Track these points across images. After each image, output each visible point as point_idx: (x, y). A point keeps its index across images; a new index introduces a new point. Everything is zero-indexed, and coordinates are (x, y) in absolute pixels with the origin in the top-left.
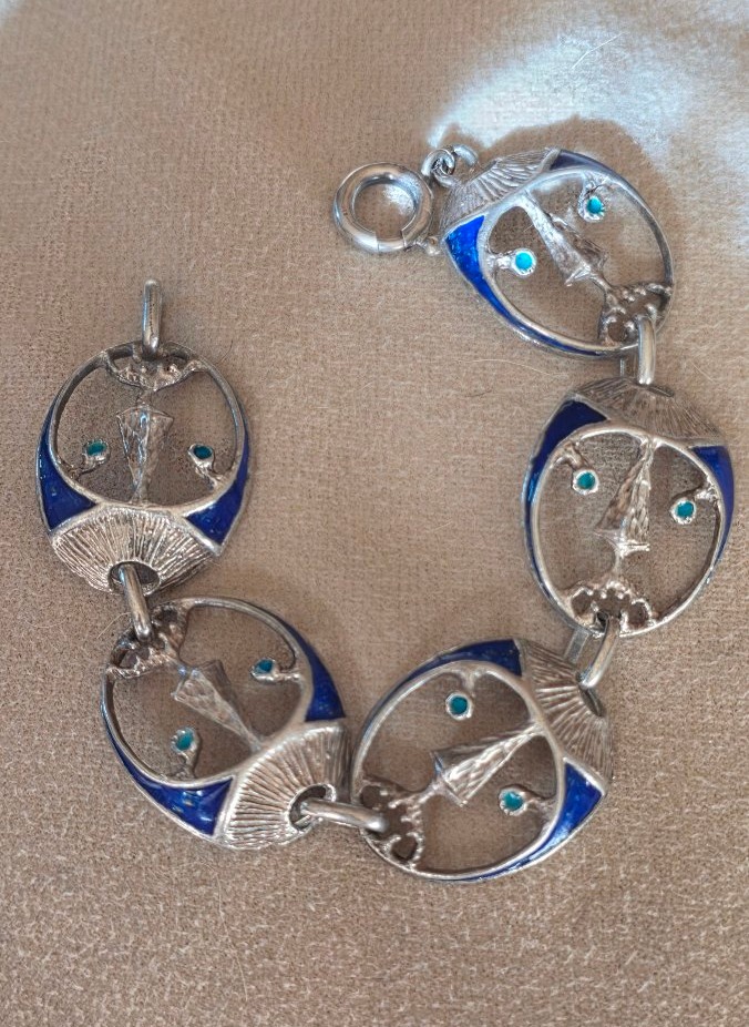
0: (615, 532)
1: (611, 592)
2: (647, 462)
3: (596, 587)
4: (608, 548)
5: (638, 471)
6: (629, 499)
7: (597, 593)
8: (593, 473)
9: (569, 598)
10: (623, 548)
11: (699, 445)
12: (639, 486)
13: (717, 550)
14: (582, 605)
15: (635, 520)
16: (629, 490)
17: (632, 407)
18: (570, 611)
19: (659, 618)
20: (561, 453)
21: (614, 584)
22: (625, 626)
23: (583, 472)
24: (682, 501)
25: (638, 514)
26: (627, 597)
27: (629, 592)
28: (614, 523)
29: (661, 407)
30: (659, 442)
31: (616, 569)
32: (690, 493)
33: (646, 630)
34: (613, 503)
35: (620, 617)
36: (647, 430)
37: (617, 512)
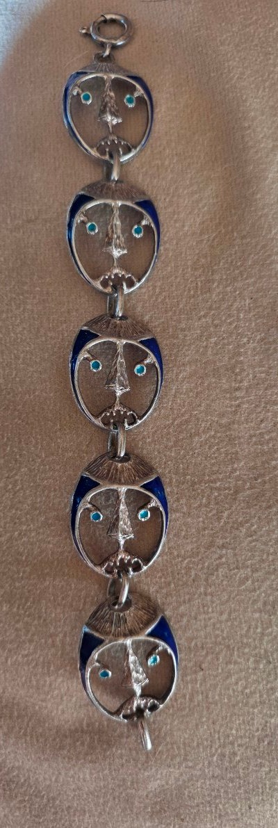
0: (111, 247)
1: (116, 275)
2: (117, 213)
3: (109, 274)
4: (111, 256)
5: (113, 218)
6: (113, 232)
7: (110, 277)
8: (94, 223)
9: (99, 282)
10: (116, 253)
11: (138, 201)
12: (115, 225)
13: (156, 246)
14: (105, 284)
15: (118, 241)
16: (112, 227)
17: (105, 190)
18: (101, 288)
19: (139, 280)
20: (79, 218)
21: (116, 271)
22: (125, 287)
23: (89, 224)
24: (136, 227)
25: (118, 237)
26: (123, 275)
27: (123, 273)
28: (109, 244)
29: (117, 188)
30: (120, 203)
31: (115, 264)
32: (139, 223)
33: (135, 288)
34: (107, 235)
35: (122, 285)
36: (113, 198)
37: (109, 239)
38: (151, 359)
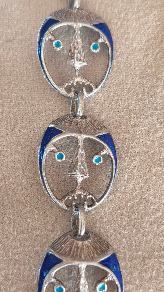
0: (73, 60)
1: (77, 83)
2: (78, 33)
3: (71, 82)
4: (73, 68)
5: (75, 37)
6: (75, 48)
7: (73, 84)
8: (59, 41)
9: (63, 88)
10: (78, 65)
11: (95, 23)
12: (77, 42)
13: (110, 59)
14: (68, 90)
15: (79, 55)
16: (74, 45)
17: (68, 16)
18: (65, 93)
19: (97, 87)
20: (47, 37)
21: (78, 79)
22: (85, 92)
23: (56, 41)
24: (94, 44)
25: (79, 52)
26: (83, 83)
27: (83, 81)
28: (72, 57)
29: (79, 14)
30: (80, 25)
31: (77, 74)
32: (96, 41)
33: (93, 93)
34: (70, 51)
35: (83, 90)
36: (75, 21)
37: (72, 53)
38: (107, 151)
